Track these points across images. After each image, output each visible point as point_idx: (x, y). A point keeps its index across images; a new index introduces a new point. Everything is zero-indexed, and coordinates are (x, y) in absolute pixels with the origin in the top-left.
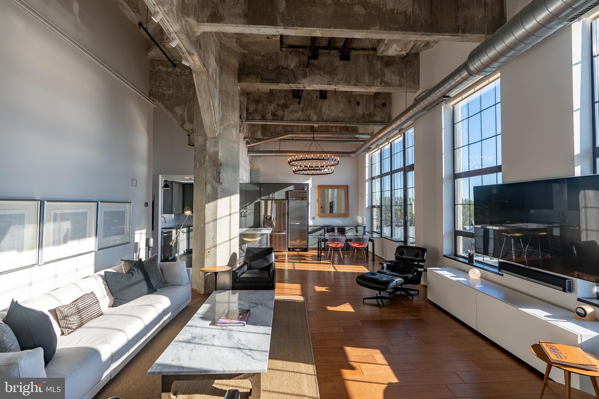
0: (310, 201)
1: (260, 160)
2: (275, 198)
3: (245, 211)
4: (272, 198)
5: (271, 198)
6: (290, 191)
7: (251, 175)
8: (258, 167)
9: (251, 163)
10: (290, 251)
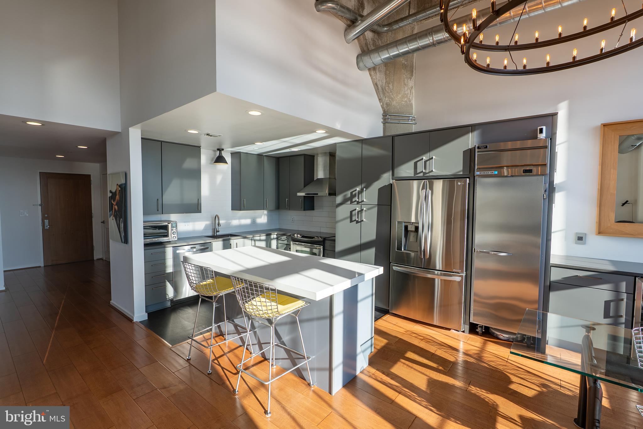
0: (559, 178)
1: (411, 83)
2: (431, 174)
3: (358, 209)
4: (425, 173)
5: (421, 174)
6: (478, 148)
7: (385, 123)
8: (406, 101)
9: (380, 91)
10: (476, 333)
